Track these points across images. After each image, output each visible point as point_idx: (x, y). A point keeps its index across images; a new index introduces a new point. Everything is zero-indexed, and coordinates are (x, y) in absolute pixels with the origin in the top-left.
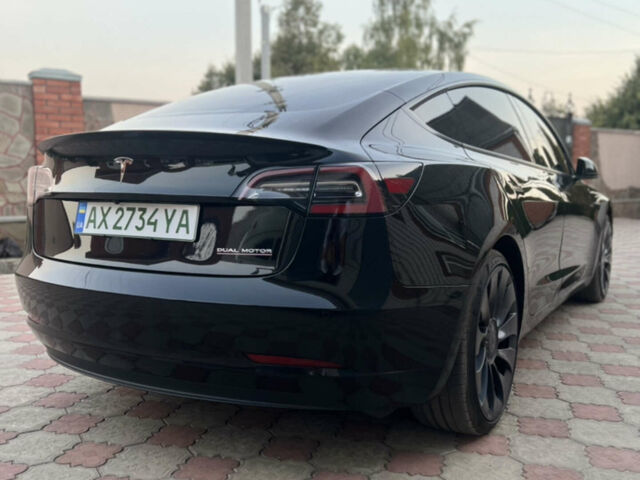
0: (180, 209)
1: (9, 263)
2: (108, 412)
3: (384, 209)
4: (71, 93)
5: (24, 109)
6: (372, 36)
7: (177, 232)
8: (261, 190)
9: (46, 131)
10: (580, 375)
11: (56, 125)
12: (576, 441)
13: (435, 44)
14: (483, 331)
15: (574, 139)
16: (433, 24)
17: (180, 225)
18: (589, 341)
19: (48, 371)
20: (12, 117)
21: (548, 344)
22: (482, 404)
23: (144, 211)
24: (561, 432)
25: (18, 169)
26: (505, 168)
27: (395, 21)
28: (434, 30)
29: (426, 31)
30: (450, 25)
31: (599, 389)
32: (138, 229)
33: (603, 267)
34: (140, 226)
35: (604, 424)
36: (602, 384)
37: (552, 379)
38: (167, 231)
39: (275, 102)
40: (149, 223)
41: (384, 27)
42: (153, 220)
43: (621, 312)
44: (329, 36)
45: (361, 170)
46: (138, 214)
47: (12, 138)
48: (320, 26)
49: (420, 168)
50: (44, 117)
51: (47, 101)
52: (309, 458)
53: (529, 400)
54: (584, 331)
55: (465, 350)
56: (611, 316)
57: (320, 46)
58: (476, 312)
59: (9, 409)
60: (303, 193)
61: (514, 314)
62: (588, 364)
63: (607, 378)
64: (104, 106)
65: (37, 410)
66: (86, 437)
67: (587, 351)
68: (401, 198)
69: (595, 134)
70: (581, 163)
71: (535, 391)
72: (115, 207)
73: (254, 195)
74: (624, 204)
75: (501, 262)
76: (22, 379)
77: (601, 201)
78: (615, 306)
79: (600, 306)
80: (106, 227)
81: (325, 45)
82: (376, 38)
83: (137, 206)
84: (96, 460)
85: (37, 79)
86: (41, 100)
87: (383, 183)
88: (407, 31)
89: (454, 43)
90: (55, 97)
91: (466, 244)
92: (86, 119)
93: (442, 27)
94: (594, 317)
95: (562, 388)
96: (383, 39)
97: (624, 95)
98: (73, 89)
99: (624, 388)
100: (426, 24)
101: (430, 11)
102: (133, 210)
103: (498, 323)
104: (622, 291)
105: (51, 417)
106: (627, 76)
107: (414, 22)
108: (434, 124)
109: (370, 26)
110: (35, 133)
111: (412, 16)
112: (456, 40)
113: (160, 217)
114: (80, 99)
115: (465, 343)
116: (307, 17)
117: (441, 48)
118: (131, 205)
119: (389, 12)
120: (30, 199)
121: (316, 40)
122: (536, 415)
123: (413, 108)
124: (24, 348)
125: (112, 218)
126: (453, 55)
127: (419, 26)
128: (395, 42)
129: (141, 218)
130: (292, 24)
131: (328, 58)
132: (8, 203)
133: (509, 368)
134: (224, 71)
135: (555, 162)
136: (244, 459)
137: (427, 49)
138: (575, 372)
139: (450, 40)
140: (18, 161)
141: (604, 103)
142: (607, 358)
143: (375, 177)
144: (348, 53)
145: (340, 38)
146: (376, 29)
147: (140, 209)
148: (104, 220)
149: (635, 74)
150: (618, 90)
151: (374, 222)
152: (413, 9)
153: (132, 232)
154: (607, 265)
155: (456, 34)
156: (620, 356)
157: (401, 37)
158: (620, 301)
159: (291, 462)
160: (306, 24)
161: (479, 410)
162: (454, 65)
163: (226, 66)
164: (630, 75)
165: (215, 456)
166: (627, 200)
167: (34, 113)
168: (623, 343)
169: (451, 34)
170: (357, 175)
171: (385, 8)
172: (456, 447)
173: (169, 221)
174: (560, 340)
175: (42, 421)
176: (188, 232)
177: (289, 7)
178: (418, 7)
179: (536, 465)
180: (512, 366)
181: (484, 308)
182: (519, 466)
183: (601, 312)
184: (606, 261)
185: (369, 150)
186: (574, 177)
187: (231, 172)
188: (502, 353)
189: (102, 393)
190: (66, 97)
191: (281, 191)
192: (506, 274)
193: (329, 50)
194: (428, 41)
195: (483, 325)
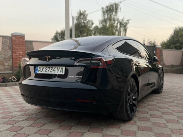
0: (61, 67)
1: (6, 84)
2: (40, 117)
3: (106, 67)
4: (22, 39)
5: (10, 43)
6: (101, 23)
7: (60, 72)
8: (79, 63)
9: (15, 49)
10: (153, 109)
11: (18, 47)
12: (151, 122)
13: (119, 26)
14: (129, 96)
15: (156, 52)
16: (118, 20)
17: (61, 71)
18: (157, 102)
19: (23, 109)
20: (7, 45)
21: (146, 102)
22: (129, 113)
23: (52, 68)
24: (148, 120)
25: (8, 59)
26: (135, 59)
27: (108, 19)
28: (118, 22)
29: (116, 22)
30: (123, 20)
31: (158, 112)
32: (51, 72)
33: (161, 84)
34: (51, 71)
35: (158, 118)
36: (158, 111)
37: (147, 110)
38: (58, 72)
39: (78, 44)
40: (54, 71)
41: (105, 21)
42: (54, 70)
43: (166, 95)
44: (90, 23)
45: (101, 59)
46: (51, 69)
47: (6, 51)
48: (87, 21)
49: (114, 59)
50: (15, 45)
51: (16, 41)
52: (89, 125)
53: (141, 114)
54: (156, 100)
55: (125, 99)
56: (163, 96)
57: (87, 26)
58: (127, 91)
59: (16, 116)
60: (89, 64)
61: (137, 93)
62: (156, 106)
63: (160, 109)
64: (31, 42)
65: (23, 116)
66: (36, 122)
67: (156, 104)
68: (110, 65)
69: (162, 50)
70: (155, 58)
71: (142, 112)
72: (45, 67)
73: (78, 64)
74: (170, 69)
75: (133, 80)
76: (17, 110)
77: (160, 67)
78: (164, 94)
79: (161, 94)
80: (43, 72)
81: (88, 25)
82: (103, 24)
83: (51, 67)
84: (39, 126)
85: (13, 35)
86: (14, 41)
87: (106, 62)
88: (111, 22)
89: (124, 25)
90: (18, 40)
91: (123, 74)
92: (26, 46)
93: (121, 21)
94: (159, 97)
95: (149, 112)
96: (105, 24)
97: (171, 40)
98: (23, 38)
99: (163, 111)
100: (116, 20)
101: (117, 16)
102: (50, 68)
103: (133, 95)
104: (167, 91)
105: (27, 118)
106: (171, 34)
107: (113, 20)
108: (118, 48)
109: (101, 20)
110: (12, 49)
111: (112, 18)
112: (125, 24)
113: (56, 69)
114: (24, 41)
115: (125, 98)
116: (84, 18)
117: (121, 27)
118: (49, 67)
119: (106, 17)
120: (22, 66)
121: (86, 24)
122: (142, 117)
123: (113, 45)
124: (15, 104)
125: (44, 70)
126: (124, 28)
127: (114, 20)
128: (108, 25)
129: (52, 69)
130: (79, 20)
131: (89, 29)
132: (5, 68)
133: (136, 106)
134: (60, 32)
135: (148, 58)
136: (74, 125)
137: (117, 27)
138: (152, 108)
139: (123, 25)
140: (8, 57)
141: (165, 42)
142: (161, 105)
143: (104, 60)
144: (95, 28)
145: (93, 24)
146: (102, 21)
147: (51, 68)
148: (42, 70)
149: (174, 34)
150: (169, 38)
151: (104, 70)
152: (113, 16)
153: (49, 73)
154: (163, 84)
155: (124, 23)
156: (164, 105)
157: (109, 23)
158: (166, 93)
159: (85, 126)
160: (83, 20)
161: (128, 114)
162: (124, 31)
163: (61, 31)
164: (172, 34)
165: (67, 125)
166: (171, 68)
167: (12, 44)
168: (165, 102)
169: (123, 23)
170: (101, 60)
171: (105, 16)
172: (123, 123)
173: (58, 70)
174: (150, 101)
175: (24, 119)
176: (63, 72)
177: (79, 15)
178: (114, 15)
179: (141, 126)
180: (136, 105)
181: (129, 90)
182: (137, 127)
183: (160, 95)
184: (162, 83)
185: (103, 54)
186: (153, 61)
187: (71, 59)
188: (134, 102)
189: (37, 113)
190: (21, 40)
191: (84, 63)
192: (134, 83)
193: (90, 27)
194: (117, 25)
195: (129, 95)
